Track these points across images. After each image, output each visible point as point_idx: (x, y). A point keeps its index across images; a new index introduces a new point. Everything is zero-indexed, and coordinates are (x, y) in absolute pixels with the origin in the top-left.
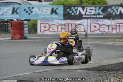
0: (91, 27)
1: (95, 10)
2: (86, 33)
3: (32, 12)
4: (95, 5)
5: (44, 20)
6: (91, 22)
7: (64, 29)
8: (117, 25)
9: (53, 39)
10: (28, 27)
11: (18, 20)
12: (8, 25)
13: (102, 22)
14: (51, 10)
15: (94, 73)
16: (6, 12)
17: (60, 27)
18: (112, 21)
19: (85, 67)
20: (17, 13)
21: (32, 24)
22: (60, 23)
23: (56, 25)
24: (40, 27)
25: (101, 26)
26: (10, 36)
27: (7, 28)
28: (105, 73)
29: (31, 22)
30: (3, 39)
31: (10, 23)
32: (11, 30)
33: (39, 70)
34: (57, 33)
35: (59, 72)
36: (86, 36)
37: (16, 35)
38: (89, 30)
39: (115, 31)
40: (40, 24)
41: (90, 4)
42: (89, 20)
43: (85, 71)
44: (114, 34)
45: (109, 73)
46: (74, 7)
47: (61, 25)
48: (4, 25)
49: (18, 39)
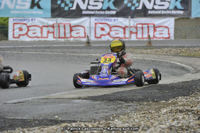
0: (97, 29)
1: (103, 3)
2: (88, 40)
5: (19, 18)
6: (96, 22)
7: (51, 32)
8: (138, 26)
9: (34, 50)
13: (115, 23)
14: (31, 2)
15: (103, 105)
17: (45, 30)
18: (130, 20)
19: (88, 95)
22: (45, 23)
24: (12, 30)
25: (113, 29)
28: (120, 104)
33: (13, 100)
34: (40, 39)
35: (46, 103)
36: (88, 45)
38: (93, 34)
39: (135, 37)
40: (12, 24)
42: (93, 19)
43: (89, 101)
44: (133, 42)
45: (127, 104)
47: (47, 26)
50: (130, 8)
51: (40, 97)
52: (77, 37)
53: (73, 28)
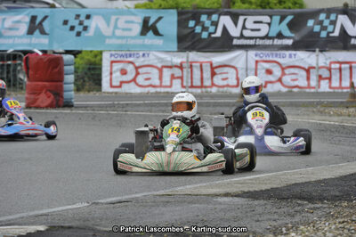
0: (258, 71)
1: (269, 24)
3: (85, 28)
4: (268, 10)
5: (121, 53)
6: (257, 58)
7: (178, 78)
8: (333, 66)
9: (147, 108)
10: (76, 72)
11: (45, 52)
12: (16, 65)
13: (291, 60)
14: (142, 25)
15: (268, 207)
16: (10, 29)
17: (167, 73)
18: (318, 56)
19: (242, 189)
20: (43, 32)
21: (86, 64)
22: (167, 61)
23: (157, 68)
24: (108, 73)
25: (287, 71)
26: (24, 99)
27: (15, 76)
28: (299, 205)
29: (82, 58)
31: (21, 60)
32: (26, 79)
33: (110, 197)
34: (158, 90)
35: (168, 202)
37: (39, 94)
39: (328, 85)
40: (109, 63)
41: (254, 6)
42: (252, 53)
43: (243, 199)
45: (313, 206)
46: (209, 14)
47: (171, 67)
48: (5, 67)
49: (47, 107)
50: (319, 33)
51: (158, 193)
52: (223, 86)
53: (216, 70)
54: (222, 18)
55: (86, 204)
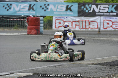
0: (104, 23)
1: (108, 8)
2: (99, 30)
3: (47, 9)
4: (108, 3)
5: (59, 17)
6: (104, 19)
7: (78, 25)
10: (44, 23)
11: (34, 16)
12: (24, 20)
13: (115, 20)
14: (66, 8)
15: (106, 68)
16: (23, 9)
17: (74, 24)
19: (98, 62)
20: (33, 10)
21: (47, 20)
22: (74, 20)
23: (71, 22)
24: (55, 23)
25: (114, 23)
26: (27, 32)
27: (24, 24)
28: (117, 68)
29: (46, 18)
30: (20, 34)
31: (26, 19)
32: (27, 25)
35: (73, 66)
36: (99, 33)
37: (32, 30)
38: (102, 26)
40: (55, 20)
41: (103, 2)
42: (102, 17)
43: (98, 66)
46: (88, 4)
47: (75, 22)
48: (21, 21)
49: (34, 34)
52: (93, 28)
53: (90, 23)
54: (93, 6)
55: (46, 66)
